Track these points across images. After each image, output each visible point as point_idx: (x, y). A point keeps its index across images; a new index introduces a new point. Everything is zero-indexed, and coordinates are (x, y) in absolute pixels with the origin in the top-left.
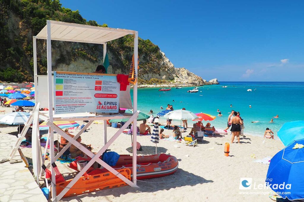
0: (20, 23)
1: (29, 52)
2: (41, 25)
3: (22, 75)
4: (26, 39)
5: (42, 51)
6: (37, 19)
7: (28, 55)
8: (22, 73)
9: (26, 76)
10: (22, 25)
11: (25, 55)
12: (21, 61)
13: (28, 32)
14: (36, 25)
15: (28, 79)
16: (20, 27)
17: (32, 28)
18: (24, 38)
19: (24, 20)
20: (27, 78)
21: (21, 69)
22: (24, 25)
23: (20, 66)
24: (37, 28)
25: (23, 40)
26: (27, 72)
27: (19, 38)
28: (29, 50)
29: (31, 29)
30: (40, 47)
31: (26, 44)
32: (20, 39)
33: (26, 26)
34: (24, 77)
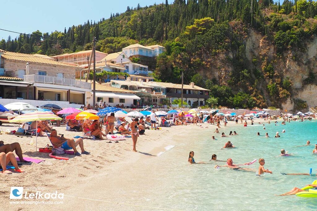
0: (261, 41)
1: (268, 72)
2: (285, 38)
3: (254, 100)
4: (266, 58)
5: (284, 71)
6: (280, 32)
7: (267, 77)
8: (255, 98)
9: (259, 101)
10: (263, 42)
11: (263, 77)
12: (255, 84)
13: (269, 49)
14: (278, 40)
15: (261, 105)
16: (261, 45)
17: (274, 44)
18: (264, 57)
19: (266, 36)
20: (260, 103)
21: (254, 93)
22: (265, 43)
23: (253, 90)
24: (280, 43)
25: (263, 59)
26: (261, 97)
27: (258, 57)
28: (268, 71)
29: (272, 45)
30: (282, 66)
31: (265, 63)
32: (259, 59)
33: (268, 42)
34: (257, 102)
